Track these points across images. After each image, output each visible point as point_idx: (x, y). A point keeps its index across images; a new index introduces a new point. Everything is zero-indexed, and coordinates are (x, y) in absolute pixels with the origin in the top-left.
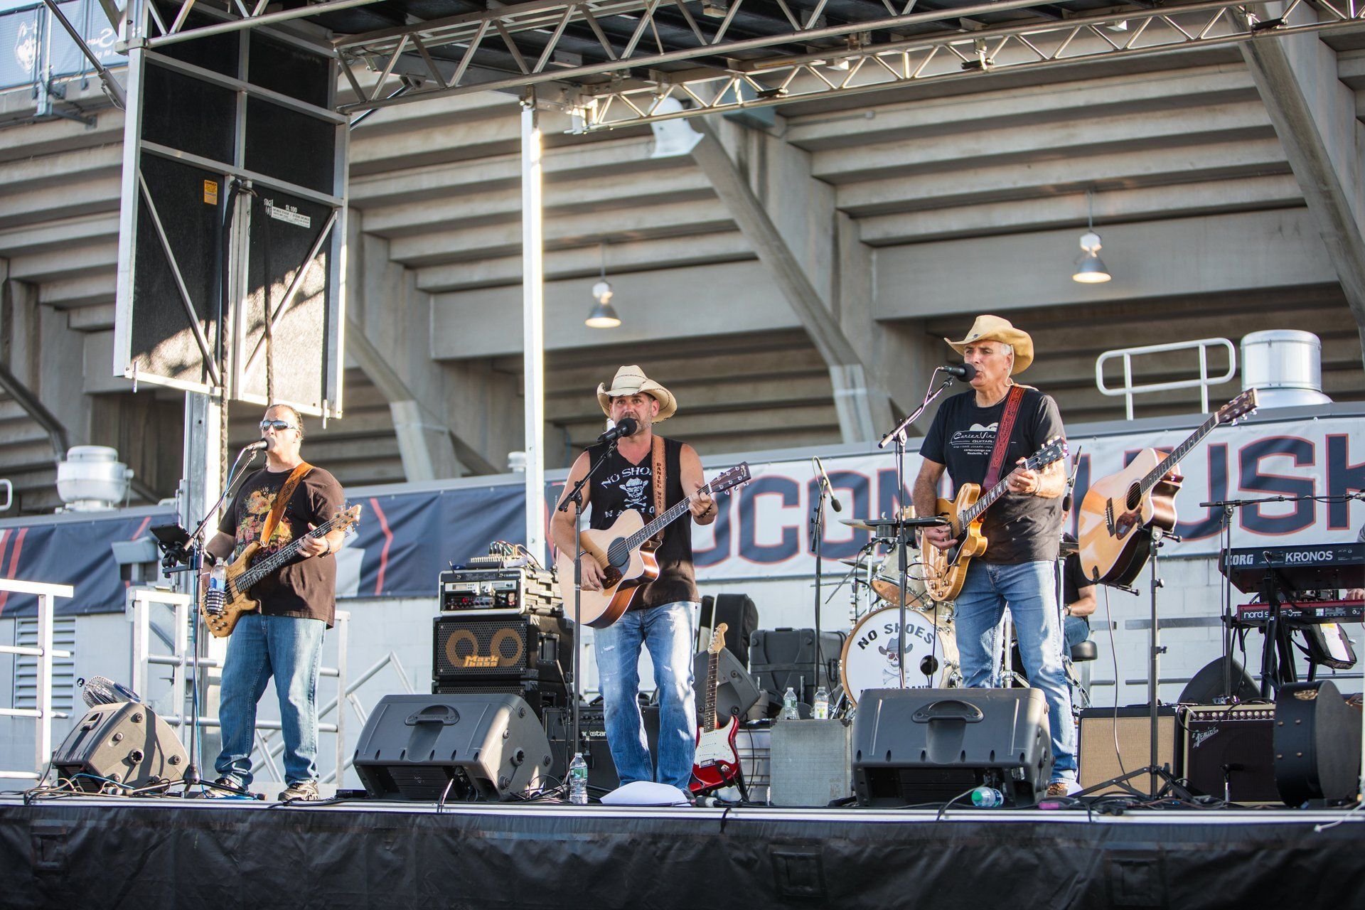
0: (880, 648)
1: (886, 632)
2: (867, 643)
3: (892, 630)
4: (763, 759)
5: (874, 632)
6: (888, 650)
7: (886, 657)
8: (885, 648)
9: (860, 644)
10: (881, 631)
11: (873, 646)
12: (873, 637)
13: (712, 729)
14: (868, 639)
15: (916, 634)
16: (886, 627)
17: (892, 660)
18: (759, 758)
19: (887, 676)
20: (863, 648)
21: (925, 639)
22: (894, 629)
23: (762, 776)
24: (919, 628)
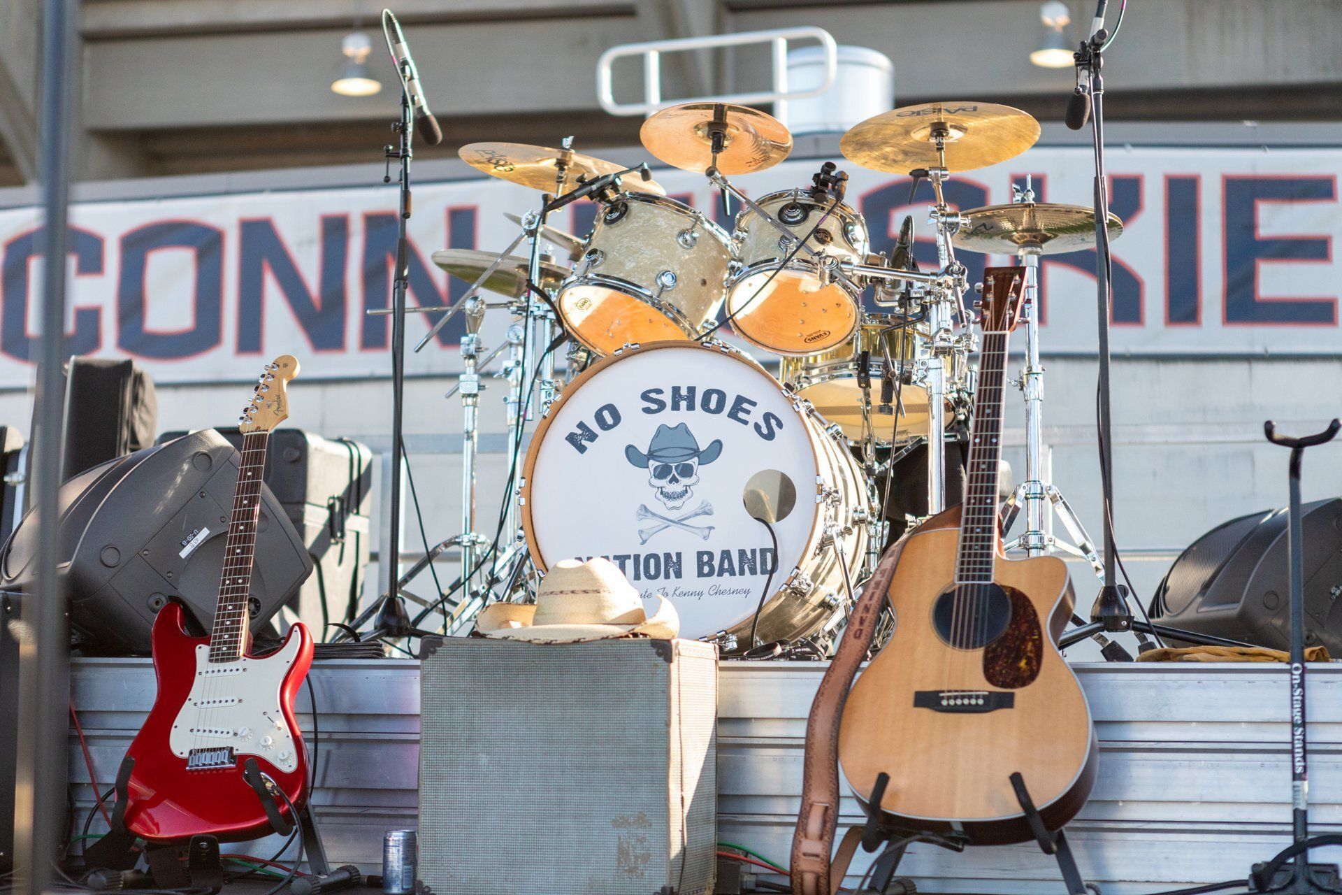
0: (631, 452)
1: (647, 410)
2: (592, 437)
3: (662, 406)
4: (340, 742)
5: (612, 409)
6: (651, 455)
7: (646, 474)
8: (645, 452)
9: (571, 438)
10: (631, 407)
11: (610, 444)
12: (610, 421)
13: (231, 656)
14: (593, 426)
15: (733, 415)
16: (645, 396)
17: (663, 482)
18: (330, 740)
19: (649, 523)
20: (582, 449)
21: (757, 427)
22: (669, 403)
23: (337, 790)
24: (740, 400)
